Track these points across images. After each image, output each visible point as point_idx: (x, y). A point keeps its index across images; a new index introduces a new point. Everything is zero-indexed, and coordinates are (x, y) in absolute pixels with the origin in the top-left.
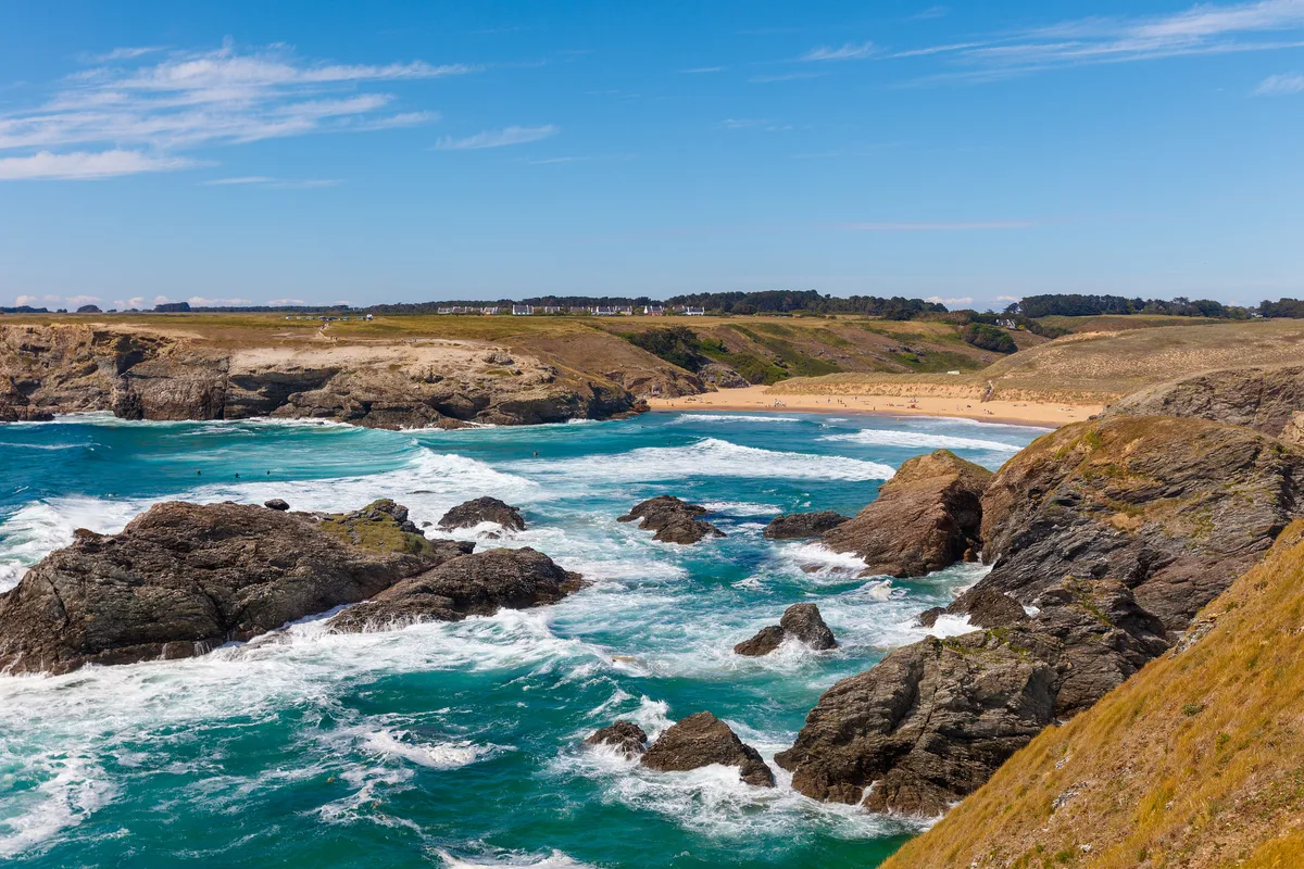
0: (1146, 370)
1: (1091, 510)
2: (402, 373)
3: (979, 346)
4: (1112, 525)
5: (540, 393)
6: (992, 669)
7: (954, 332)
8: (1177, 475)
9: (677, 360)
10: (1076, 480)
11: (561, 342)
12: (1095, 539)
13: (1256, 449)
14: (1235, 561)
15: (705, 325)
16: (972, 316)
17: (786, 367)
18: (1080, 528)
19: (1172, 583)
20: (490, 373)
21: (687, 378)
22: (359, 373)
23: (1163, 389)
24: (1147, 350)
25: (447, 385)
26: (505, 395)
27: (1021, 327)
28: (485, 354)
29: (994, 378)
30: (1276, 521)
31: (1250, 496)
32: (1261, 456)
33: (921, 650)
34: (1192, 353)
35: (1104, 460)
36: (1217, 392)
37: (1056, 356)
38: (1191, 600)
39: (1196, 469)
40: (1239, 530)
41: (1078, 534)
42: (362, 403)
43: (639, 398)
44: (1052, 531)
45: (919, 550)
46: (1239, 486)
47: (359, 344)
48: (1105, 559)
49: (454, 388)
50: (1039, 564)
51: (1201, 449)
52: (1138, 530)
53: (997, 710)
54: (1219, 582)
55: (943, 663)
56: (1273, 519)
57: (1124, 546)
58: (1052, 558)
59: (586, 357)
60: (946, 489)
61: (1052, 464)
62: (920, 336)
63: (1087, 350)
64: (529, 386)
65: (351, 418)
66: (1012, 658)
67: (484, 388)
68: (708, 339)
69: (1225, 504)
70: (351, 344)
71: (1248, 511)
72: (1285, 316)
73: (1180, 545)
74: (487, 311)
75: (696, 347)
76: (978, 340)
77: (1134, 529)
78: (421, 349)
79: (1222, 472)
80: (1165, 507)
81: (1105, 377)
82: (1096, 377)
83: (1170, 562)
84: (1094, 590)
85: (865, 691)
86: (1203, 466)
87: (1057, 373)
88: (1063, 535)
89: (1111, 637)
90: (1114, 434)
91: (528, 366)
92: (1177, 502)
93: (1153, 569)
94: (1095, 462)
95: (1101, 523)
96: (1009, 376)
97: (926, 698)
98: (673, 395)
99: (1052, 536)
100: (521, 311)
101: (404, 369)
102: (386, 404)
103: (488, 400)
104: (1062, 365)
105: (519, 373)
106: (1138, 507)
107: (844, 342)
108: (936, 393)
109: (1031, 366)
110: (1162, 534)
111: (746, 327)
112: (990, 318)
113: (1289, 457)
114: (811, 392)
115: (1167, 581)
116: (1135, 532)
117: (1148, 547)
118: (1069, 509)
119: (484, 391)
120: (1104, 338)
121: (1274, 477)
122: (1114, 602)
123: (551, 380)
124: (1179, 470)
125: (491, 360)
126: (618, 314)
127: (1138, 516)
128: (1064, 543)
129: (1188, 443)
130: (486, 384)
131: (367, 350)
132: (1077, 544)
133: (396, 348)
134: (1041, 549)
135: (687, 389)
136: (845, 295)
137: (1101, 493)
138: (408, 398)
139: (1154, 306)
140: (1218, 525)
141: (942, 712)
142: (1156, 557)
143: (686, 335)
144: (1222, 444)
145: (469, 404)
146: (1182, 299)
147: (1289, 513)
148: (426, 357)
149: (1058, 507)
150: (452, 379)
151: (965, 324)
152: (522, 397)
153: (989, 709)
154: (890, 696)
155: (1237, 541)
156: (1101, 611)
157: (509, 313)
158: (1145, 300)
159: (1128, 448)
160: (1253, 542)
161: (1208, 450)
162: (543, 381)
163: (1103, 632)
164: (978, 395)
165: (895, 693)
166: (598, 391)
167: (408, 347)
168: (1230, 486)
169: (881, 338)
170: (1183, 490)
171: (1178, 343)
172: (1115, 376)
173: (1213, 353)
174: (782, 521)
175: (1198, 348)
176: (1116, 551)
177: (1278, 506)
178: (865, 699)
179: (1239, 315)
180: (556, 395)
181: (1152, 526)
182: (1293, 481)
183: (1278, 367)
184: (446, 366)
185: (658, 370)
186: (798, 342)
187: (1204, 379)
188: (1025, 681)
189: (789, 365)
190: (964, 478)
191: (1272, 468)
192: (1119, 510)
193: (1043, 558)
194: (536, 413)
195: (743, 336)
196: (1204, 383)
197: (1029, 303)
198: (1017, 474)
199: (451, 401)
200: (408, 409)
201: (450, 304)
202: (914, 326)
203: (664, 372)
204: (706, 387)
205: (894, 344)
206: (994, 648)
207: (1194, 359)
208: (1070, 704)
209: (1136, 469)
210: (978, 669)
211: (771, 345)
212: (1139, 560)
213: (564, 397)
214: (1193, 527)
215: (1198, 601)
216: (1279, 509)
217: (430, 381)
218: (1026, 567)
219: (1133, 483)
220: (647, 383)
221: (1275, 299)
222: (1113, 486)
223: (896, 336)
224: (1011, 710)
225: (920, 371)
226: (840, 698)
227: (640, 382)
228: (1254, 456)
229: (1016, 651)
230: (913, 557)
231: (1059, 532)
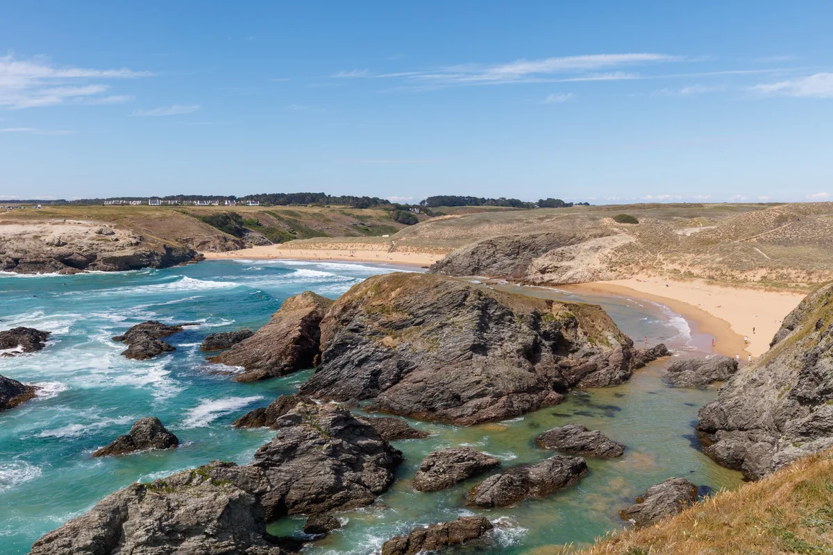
0: (472, 235)
1: (370, 335)
2: (41, 241)
3: (400, 222)
4: (383, 344)
5: (129, 252)
6: (192, 504)
7: (387, 215)
8: (421, 311)
9: (230, 231)
10: (362, 315)
11: (157, 221)
12: (373, 353)
13: (465, 295)
14: (450, 367)
15: (250, 211)
16: (397, 207)
17: (295, 234)
18: (364, 347)
19: (414, 383)
20: (98, 240)
21: (233, 241)
22: (12, 241)
23: (472, 246)
24: (473, 224)
25: (69, 248)
26: (107, 253)
27: (422, 212)
28: (97, 229)
29: (395, 240)
30: (474, 341)
31: (461, 325)
32: (468, 299)
33: (125, 496)
34: (495, 226)
35: (379, 302)
36: (498, 248)
37: (427, 228)
38: (424, 394)
39: (432, 307)
40: (453, 347)
41: (363, 350)
42: (13, 259)
43: (199, 253)
44: (348, 349)
45: (279, 359)
46: (455, 318)
47: (16, 223)
48: (379, 366)
49: (74, 250)
50: (341, 370)
51: (435, 294)
52: (398, 347)
53: (196, 537)
54: (441, 382)
55: (145, 505)
56: (472, 340)
57: (390, 357)
58: (349, 366)
59: (172, 229)
60: (305, 317)
61: (354, 303)
62: (370, 217)
63: (444, 225)
64: (123, 248)
65: (7, 268)
66: (212, 491)
67: (93, 249)
68: (251, 219)
69: (447, 330)
70: (11, 223)
71: (459, 334)
72: (549, 207)
73: (420, 357)
74: (134, 203)
75: (241, 224)
76: (400, 219)
77: (395, 347)
78: (56, 226)
79: (446, 309)
80: (414, 332)
81: (451, 239)
82: (447, 239)
83: (414, 369)
84: (320, 412)
85: (67, 539)
86: (436, 305)
87: (428, 237)
88: (354, 352)
89: (328, 448)
90: (386, 285)
91: (124, 236)
92: (420, 329)
93: (404, 373)
94: (374, 303)
95: (376, 344)
96: (404, 239)
97: (130, 536)
98: (223, 251)
99: (348, 352)
100: (154, 203)
101: (42, 239)
102: (28, 260)
103: (96, 256)
104: (431, 233)
105: (117, 240)
106: (399, 332)
107: (329, 220)
108: (366, 248)
109: (415, 233)
110: (410, 350)
111: (274, 212)
112: (407, 207)
113: (485, 299)
114: (301, 248)
115: (411, 381)
116: (396, 349)
117: (402, 359)
118: (357, 334)
119: (93, 251)
120: (454, 218)
121: (476, 312)
122: (332, 421)
123: (137, 244)
124: (422, 308)
125: (100, 232)
126: (210, 205)
127: (398, 338)
128: (355, 356)
129: (428, 290)
130: (94, 247)
131: (20, 227)
132: (362, 357)
133: (39, 225)
134: (341, 360)
135: (233, 247)
136: (338, 195)
137: (376, 324)
138: (44, 256)
139: (490, 201)
140: (442, 344)
141: (140, 548)
142: (407, 364)
143: (236, 217)
144: (446, 292)
145: (84, 259)
146: (503, 198)
147: (485, 334)
148: (56, 231)
149: (350, 333)
150: (73, 244)
151: (393, 210)
152: (117, 254)
153: (190, 537)
154: (89, 542)
155: (452, 354)
156: (322, 428)
157: (147, 204)
158: (486, 199)
159: (393, 294)
160: (461, 355)
161: (439, 295)
162: (132, 244)
163: (323, 444)
164: (387, 249)
165: (94, 538)
166: (169, 250)
167: (48, 225)
168: (449, 319)
169: (350, 218)
170: (424, 320)
171: (488, 221)
172: (457, 238)
173: (504, 226)
174: (212, 338)
175: (498, 223)
176: (386, 361)
177: (477, 330)
178: (70, 545)
179: (528, 206)
180: (139, 253)
181: (405, 345)
182: (488, 314)
183: (527, 234)
184: (70, 236)
185: (215, 237)
186: (304, 221)
187: (491, 241)
188: (220, 511)
189: (297, 233)
190: (320, 309)
191: (475, 306)
192: (387, 334)
193: (343, 366)
194: (126, 263)
195: (272, 217)
196: (491, 243)
197: (431, 200)
198: (337, 309)
199: (72, 257)
200: (43, 262)
201: (112, 199)
202: (367, 212)
203: (219, 238)
204: (246, 245)
205: (356, 221)
206: (197, 485)
207: (493, 230)
208: (296, 501)
209: (397, 308)
210: (178, 506)
211: (289, 222)
212: (398, 367)
213: (144, 254)
214: (428, 345)
215: (428, 394)
216: (478, 332)
217: (58, 245)
218: (333, 372)
219: (395, 317)
220: (207, 244)
221: (545, 199)
222: (383, 319)
223: (358, 217)
224: (208, 536)
225: (369, 235)
226: (46, 546)
227: (204, 243)
228: (464, 299)
229: (217, 484)
230: (275, 364)
231: (352, 349)
